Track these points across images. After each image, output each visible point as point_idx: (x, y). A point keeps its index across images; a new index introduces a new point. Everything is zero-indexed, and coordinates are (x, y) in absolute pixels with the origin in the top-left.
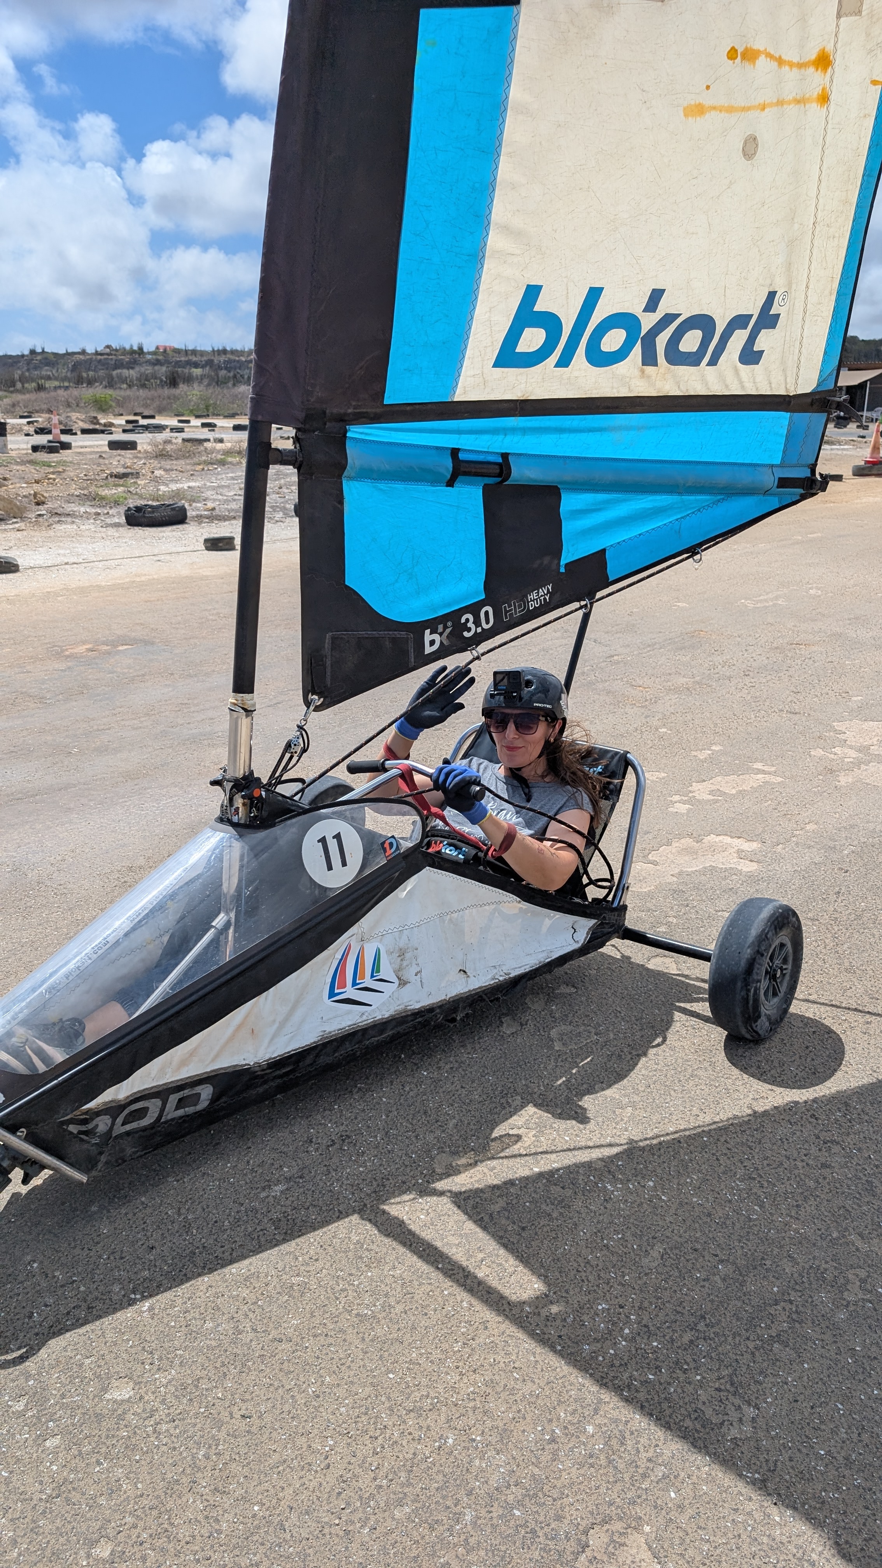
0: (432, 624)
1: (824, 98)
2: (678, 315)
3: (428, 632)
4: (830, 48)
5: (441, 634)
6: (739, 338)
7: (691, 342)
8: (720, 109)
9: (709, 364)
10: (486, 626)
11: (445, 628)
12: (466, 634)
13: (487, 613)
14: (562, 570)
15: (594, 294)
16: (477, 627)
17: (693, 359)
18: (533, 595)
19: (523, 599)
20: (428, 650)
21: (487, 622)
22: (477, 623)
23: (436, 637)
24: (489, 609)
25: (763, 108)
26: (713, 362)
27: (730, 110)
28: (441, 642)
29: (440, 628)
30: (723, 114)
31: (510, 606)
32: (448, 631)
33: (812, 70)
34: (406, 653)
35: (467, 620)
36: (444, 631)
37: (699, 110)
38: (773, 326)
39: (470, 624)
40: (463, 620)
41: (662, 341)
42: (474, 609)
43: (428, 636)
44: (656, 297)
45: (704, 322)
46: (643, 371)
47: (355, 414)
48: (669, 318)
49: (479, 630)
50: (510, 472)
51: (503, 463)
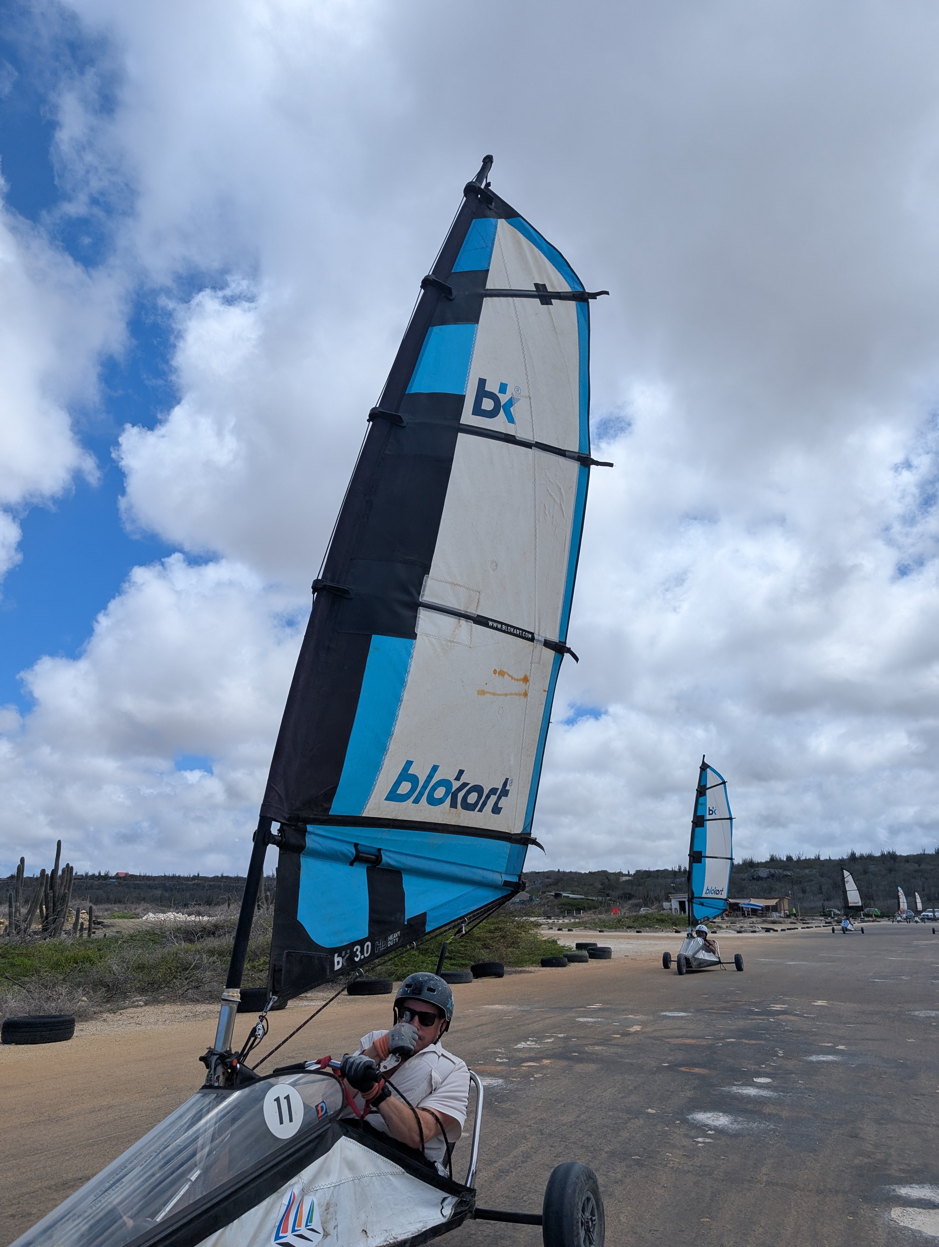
0: (338, 950)
1: (525, 695)
2: (469, 784)
3: (336, 955)
4: (528, 674)
5: (343, 958)
7: (472, 798)
8: (491, 693)
10: (366, 955)
11: (346, 953)
12: (357, 959)
13: (368, 946)
14: (406, 923)
16: (361, 955)
17: (472, 807)
18: (391, 938)
19: (386, 939)
20: (337, 967)
21: (367, 953)
22: (362, 952)
23: (340, 959)
24: (369, 943)
25: (506, 695)
26: (480, 810)
27: (494, 694)
28: (343, 963)
29: (344, 953)
31: (379, 943)
32: (347, 955)
33: (521, 682)
34: (323, 970)
35: (357, 949)
36: (345, 955)
37: (483, 693)
38: (506, 795)
39: (358, 953)
40: (355, 950)
41: (460, 796)
42: (361, 943)
43: (337, 959)
45: (478, 789)
46: (450, 810)
47: (312, 818)
48: (465, 785)
49: (362, 957)
50: (381, 860)
51: (378, 854)
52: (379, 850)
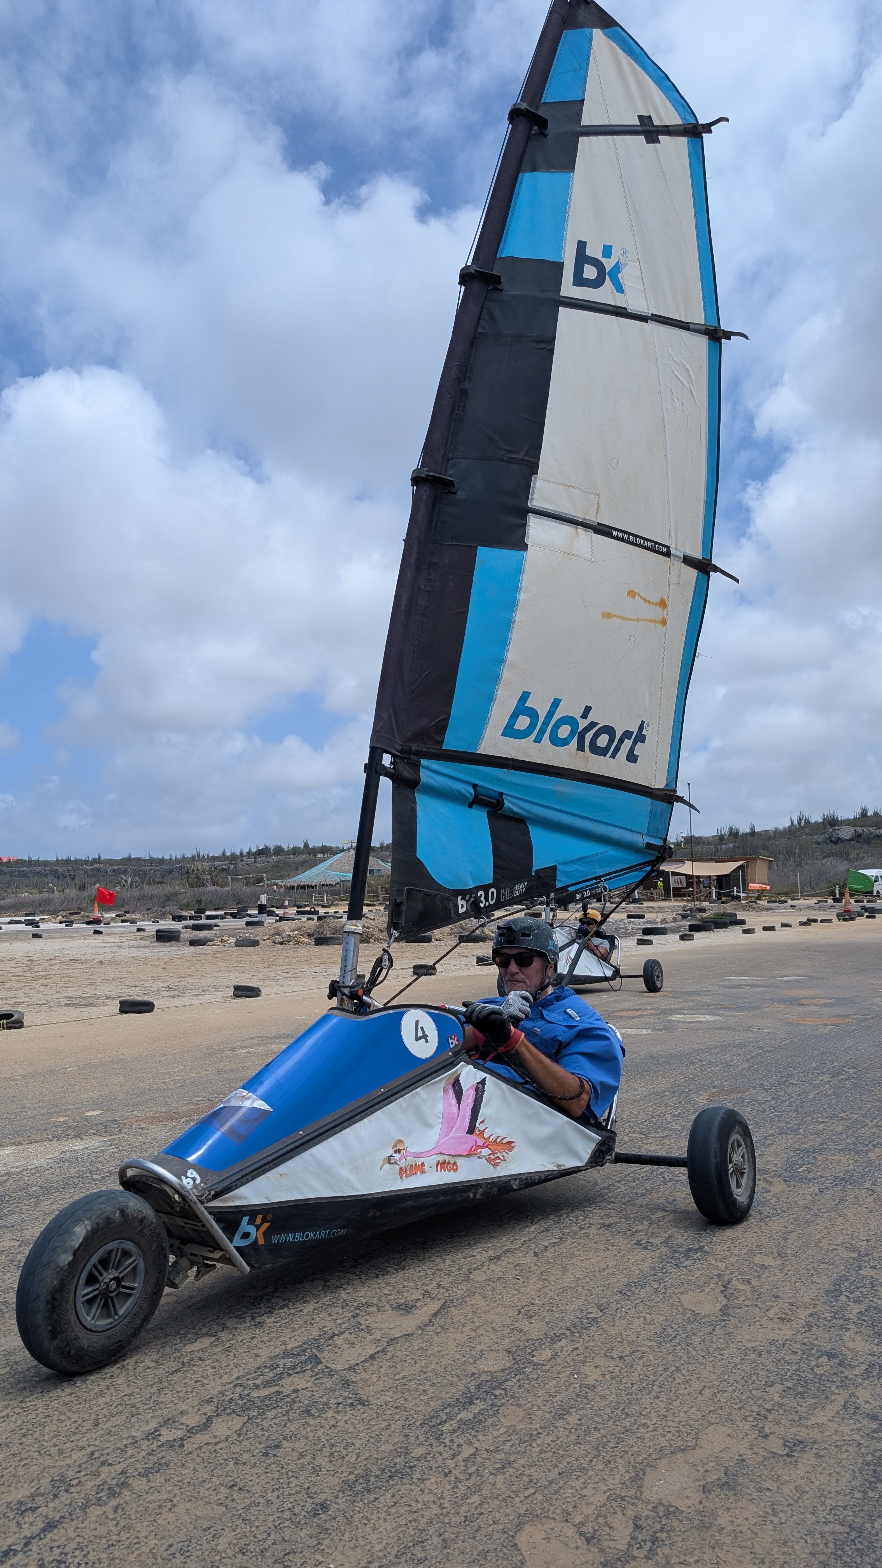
0: (463, 893)
1: (664, 622)
2: (598, 724)
3: (460, 898)
4: (665, 598)
5: (468, 901)
6: (628, 744)
7: (603, 741)
8: (619, 617)
9: (611, 757)
10: (491, 902)
11: (471, 897)
12: (480, 905)
13: (492, 893)
14: (534, 874)
15: (556, 703)
16: (486, 902)
17: (603, 752)
18: (517, 887)
19: (512, 888)
20: (461, 911)
21: (492, 899)
22: (487, 899)
23: (464, 902)
24: (493, 890)
25: (638, 620)
26: (613, 756)
27: (623, 618)
28: (466, 908)
29: (468, 897)
30: (620, 620)
31: (505, 891)
32: (471, 900)
33: (658, 607)
34: (447, 910)
35: (481, 896)
36: (469, 899)
37: (608, 615)
38: (644, 741)
39: (483, 899)
40: (478, 895)
41: (589, 736)
42: (485, 888)
43: (460, 902)
44: (588, 709)
46: (577, 754)
47: (426, 752)
49: (487, 904)
50: (503, 804)
51: (499, 799)
52: (501, 794)
